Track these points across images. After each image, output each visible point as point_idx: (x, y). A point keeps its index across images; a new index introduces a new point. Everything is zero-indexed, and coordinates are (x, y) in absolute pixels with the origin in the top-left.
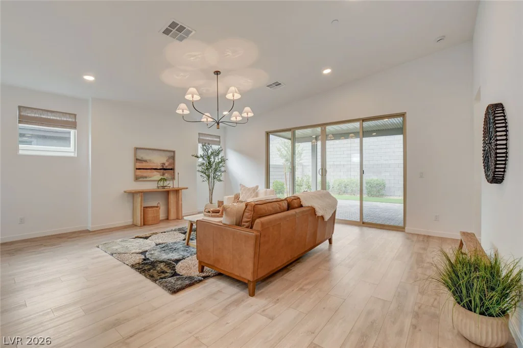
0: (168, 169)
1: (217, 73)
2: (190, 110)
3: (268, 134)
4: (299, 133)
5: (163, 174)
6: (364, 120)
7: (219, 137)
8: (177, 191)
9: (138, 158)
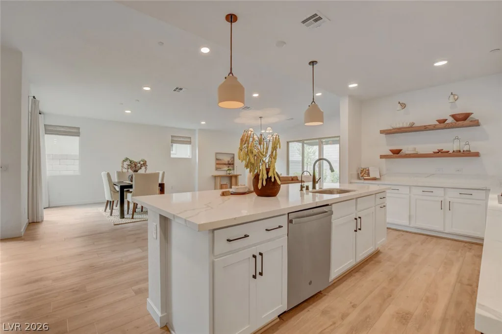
0: (231, 164)
1: (261, 117)
3: (288, 143)
4: (305, 142)
5: (229, 167)
8: (236, 177)
9: (217, 158)
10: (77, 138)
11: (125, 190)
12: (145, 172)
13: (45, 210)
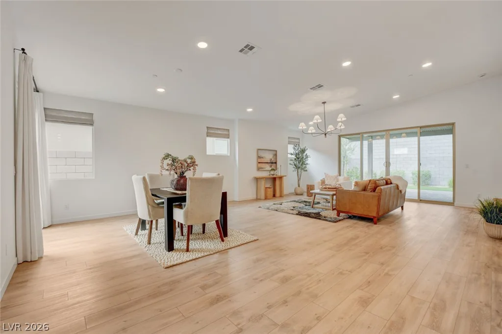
0: (274, 163)
1: (324, 103)
2: (315, 130)
3: (340, 137)
5: (271, 167)
6: (421, 127)
7: (299, 139)
8: (281, 178)
9: (260, 156)
10: (90, 128)
11: (174, 204)
12: (194, 175)
13: (44, 231)
